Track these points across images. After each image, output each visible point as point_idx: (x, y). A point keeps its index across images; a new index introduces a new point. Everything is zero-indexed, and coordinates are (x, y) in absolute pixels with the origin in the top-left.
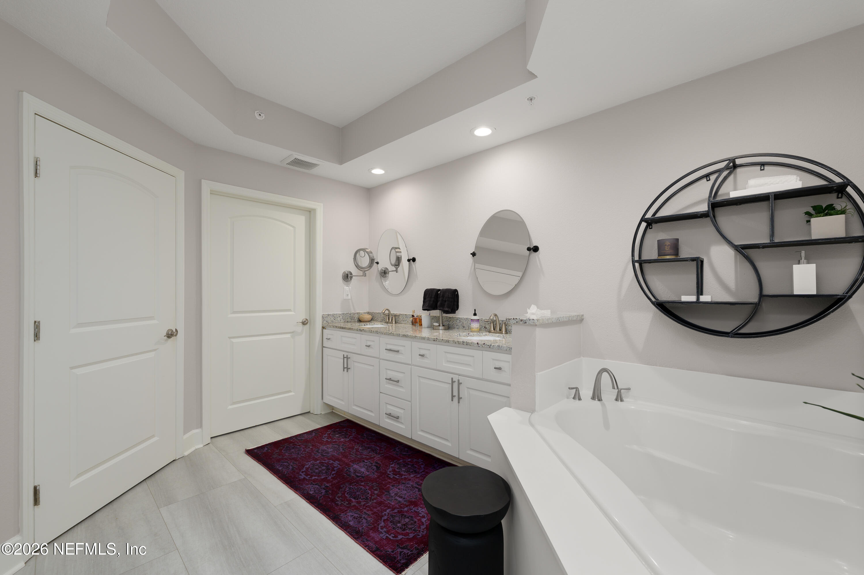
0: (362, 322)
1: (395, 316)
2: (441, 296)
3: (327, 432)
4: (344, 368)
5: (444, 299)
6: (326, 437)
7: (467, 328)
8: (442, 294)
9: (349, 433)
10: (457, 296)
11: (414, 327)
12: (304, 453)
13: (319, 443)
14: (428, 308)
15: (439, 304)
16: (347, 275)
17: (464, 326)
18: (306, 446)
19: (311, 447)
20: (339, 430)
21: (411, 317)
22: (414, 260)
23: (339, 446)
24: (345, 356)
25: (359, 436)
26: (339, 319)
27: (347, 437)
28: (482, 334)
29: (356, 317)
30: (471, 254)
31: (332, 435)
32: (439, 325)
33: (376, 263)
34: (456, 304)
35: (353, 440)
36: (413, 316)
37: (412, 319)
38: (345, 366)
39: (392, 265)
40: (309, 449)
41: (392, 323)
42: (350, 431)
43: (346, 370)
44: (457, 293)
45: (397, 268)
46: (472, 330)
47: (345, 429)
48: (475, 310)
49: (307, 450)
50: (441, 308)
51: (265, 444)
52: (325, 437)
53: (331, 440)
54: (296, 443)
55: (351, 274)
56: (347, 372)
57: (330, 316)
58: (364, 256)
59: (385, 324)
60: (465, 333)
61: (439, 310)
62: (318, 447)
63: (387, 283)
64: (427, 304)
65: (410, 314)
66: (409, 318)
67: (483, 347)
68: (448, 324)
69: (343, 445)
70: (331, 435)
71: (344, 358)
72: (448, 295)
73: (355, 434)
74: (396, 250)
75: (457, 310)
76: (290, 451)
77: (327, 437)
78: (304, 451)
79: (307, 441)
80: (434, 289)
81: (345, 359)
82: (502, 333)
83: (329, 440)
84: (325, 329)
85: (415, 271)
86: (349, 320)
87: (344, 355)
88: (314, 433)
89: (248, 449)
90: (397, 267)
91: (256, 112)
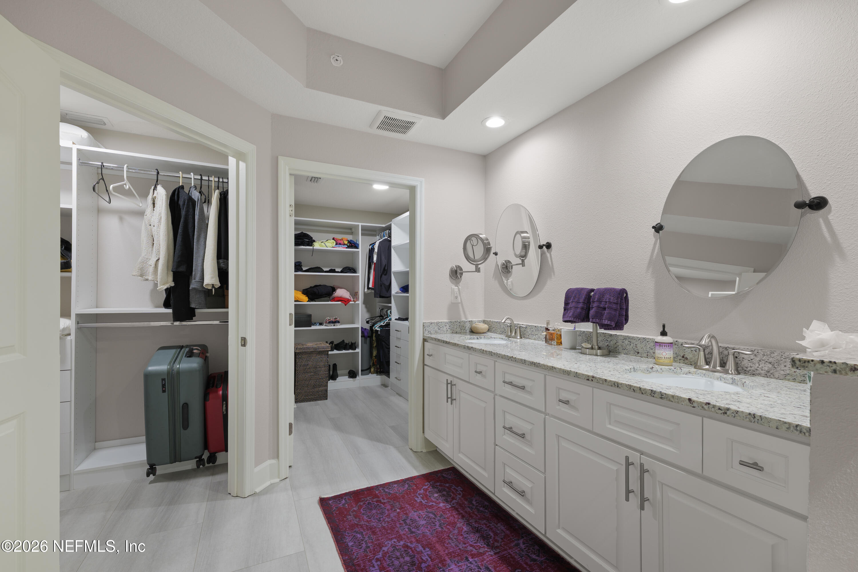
0: (475, 334)
1: (520, 328)
2: (596, 299)
3: (423, 486)
4: (448, 398)
5: (602, 306)
6: (421, 496)
7: (645, 355)
8: (597, 296)
9: (453, 492)
10: (626, 299)
11: (549, 347)
12: (387, 519)
13: (409, 504)
14: (572, 319)
15: (592, 312)
16: (456, 271)
17: (637, 351)
18: (392, 507)
19: (398, 510)
20: (440, 485)
21: (545, 330)
22: (549, 246)
23: (435, 516)
24: (449, 382)
25: (466, 503)
26: (445, 329)
27: (449, 500)
28: (679, 371)
29: (468, 326)
30: (653, 227)
31: (429, 492)
32: (592, 347)
33: (494, 253)
34: (624, 314)
35: (457, 509)
36: (547, 329)
37: (545, 333)
38: (449, 396)
39: (516, 256)
40: (395, 514)
41: (515, 337)
42: (454, 489)
43: (449, 400)
44: (625, 295)
45: (523, 261)
46: (658, 360)
47: (447, 485)
48: (664, 326)
49: (392, 515)
50: (596, 320)
51: (344, 492)
52: (419, 494)
53: (426, 501)
54: (381, 499)
55: (461, 269)
56: (452, 404)
57: (433, 324)
58: (477, 245)
59: (506, 338)
60: (644, 366)
61: (591, 322)
62: (408, 512)
63: (510, 282)
64: (570, 313)
65: (543, 326)
66: (541, 331)
67: (705, 410)
68: (608, 345)
69: (441, 516)
70: (427, 493)
71: (447, 384)
72: (610, 299)
73: (460, 496)
74: (522, 235)
75: (625, 324)
76: (370, 513)
77: (422, 494)
78: (387, 515)
79: (395, 498)
80: (582, 289)
81: (449, 385)
82: (727, 372)
83: (424, 502)
84: (427, 341)
85: (550, 263)
86: (458, 330)
87: (447, 380)
88: (408, 484)
89: (323, 497)
90: (524, 258)
91: (332, 57)
